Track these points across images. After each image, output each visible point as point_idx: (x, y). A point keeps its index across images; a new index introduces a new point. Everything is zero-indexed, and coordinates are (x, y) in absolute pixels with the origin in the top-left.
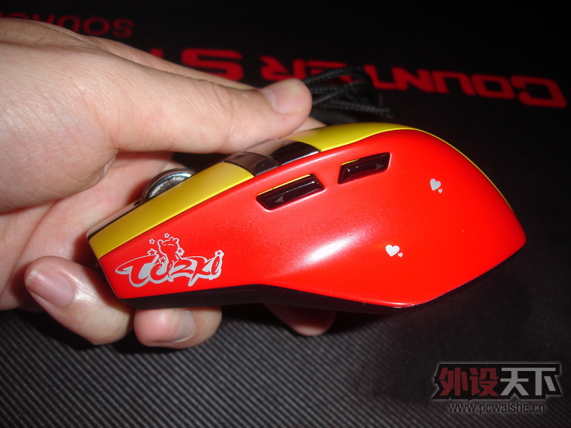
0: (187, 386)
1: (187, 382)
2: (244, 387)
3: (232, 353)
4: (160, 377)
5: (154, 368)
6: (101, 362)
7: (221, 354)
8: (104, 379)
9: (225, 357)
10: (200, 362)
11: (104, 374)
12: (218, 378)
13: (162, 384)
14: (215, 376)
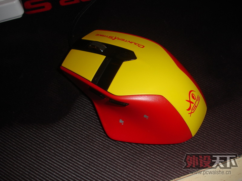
0: (56, 144)
1: (56, 143)
2: (79, 138)
3: (71, 126)
4: (44, 144)
5: (41, 140)
6: (20, 144)
7: (67, 128)
8: (23, 150)
9: (69, 129)
10: (59, 133)
11: (22, 148)
12: (68, 138)
13: (46, 146)
14: (66, 137)
